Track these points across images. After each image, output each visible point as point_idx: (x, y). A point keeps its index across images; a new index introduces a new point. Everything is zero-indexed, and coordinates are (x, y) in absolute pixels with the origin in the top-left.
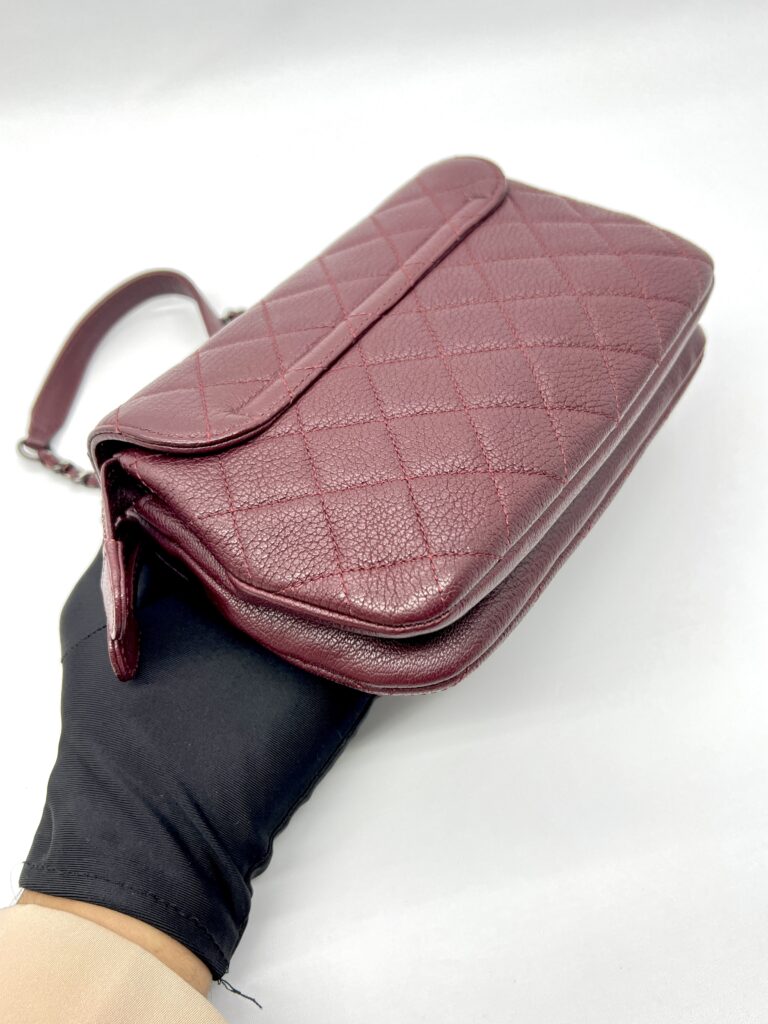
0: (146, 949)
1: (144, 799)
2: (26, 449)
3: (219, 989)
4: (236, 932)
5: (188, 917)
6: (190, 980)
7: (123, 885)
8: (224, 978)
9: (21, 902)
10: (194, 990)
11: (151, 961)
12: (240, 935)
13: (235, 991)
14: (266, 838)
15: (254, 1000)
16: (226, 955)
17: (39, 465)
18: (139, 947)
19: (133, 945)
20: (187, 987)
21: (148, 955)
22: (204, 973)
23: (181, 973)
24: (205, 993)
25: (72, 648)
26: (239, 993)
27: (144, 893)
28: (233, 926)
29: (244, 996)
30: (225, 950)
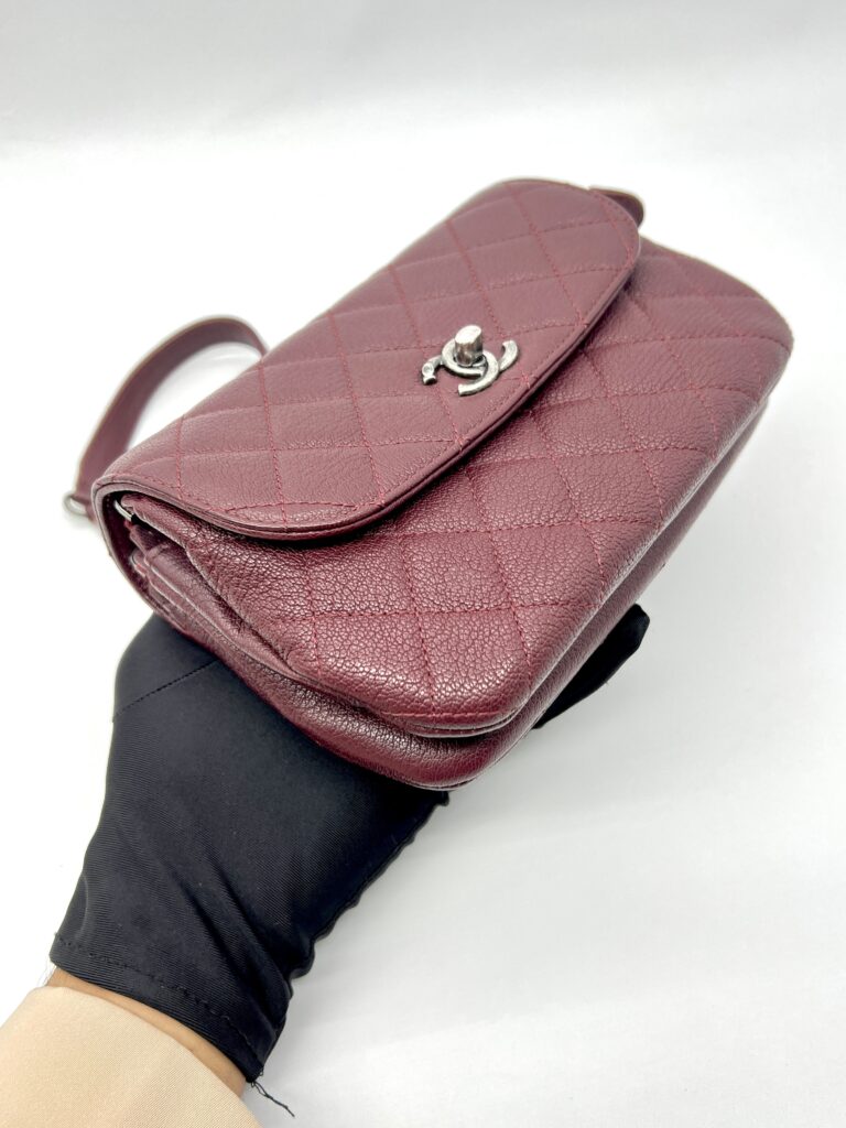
1: (181, 885)
2: (74, 504)
3: (252, 1091)
4: (273, 1032)
5: (218, 1016)
6: (227, 1081)
7: (153, 977)
8: (259, 1080)
9: (52, 983)
10: (228, 1090)
12: (278, 1035)
13: (267, 1096)
14: (306, 941)
15: (286, 1108)
16: (260, 1057)
17: (86, 520)
18: (173, 1040)
21: (182, 1049)
22: (237, 1076)
23: (216, 1072)
24: (240, 1094)
25: (124, 710)
26: (272, 1099)
27: (174, 988)
28: (269, 1026)
29: (276, 1102)
30: (258, 1052)
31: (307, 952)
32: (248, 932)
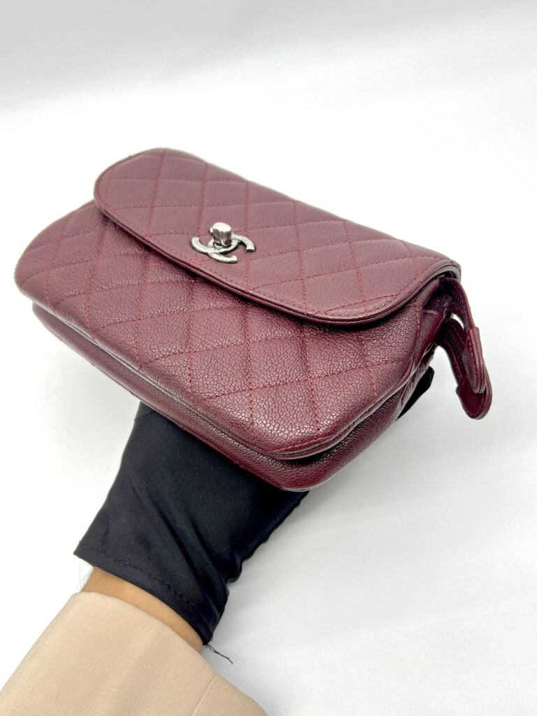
0: (165, 624)
3: (207, 650)
4: (218, 615)
5: (187, 602)
6: (192, 644)
7: (150, 575)
8: (210, 643)
11: (168, 631)
12: (220, 617)
13: (216, 652)
14: (238, 560)
15: (228, 658)
16: (211, 629)
19: (157, 621)
20: (191, 649)
22: (198, 641)
23: (186, 639)
24: (200, 652)
25: (143, 416)
26: (218, 653)
27: (163, 583)
28: (216, 612)
29: (222, 655)
30: (210, 626)
31: (239, 568)
32: (205, 556)
